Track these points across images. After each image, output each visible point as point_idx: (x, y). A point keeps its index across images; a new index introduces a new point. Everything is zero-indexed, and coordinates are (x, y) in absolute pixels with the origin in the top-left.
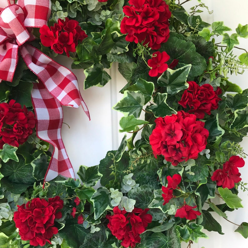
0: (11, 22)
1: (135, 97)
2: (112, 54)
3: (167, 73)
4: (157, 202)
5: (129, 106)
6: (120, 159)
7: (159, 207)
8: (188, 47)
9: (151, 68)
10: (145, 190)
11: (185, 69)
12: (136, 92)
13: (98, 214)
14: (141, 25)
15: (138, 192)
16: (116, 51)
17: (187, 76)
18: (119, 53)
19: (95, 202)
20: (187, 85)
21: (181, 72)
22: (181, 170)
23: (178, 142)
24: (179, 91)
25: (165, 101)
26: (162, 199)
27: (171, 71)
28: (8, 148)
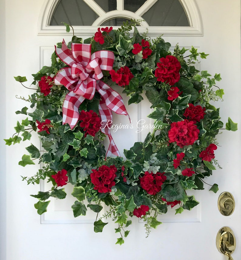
0: (96, 68)
1: (160, 111)
2: (146, 86)
3: (178, 98)
4: (170, 169)
5: (157, 116)
6: (147, 146)
7: (171, 172)
8: (189, 85)
9: (171, 96)
10: (163, 163)
11: (187, 97)
12: (161, 108)
13: (136, 175)
14: (167, 73)
15: (158, 163)
16: (148, 85)
17: (188, 101)
18: (150, 86)
19: (134, 169)
20: (188, 106)
21: (185, 98)
22: (184, 151)
23: (185, 135)
24: (184, 108)
25: (177, 114)
26: (172, 167)
27: (180, 98)
28: (89, 137)
